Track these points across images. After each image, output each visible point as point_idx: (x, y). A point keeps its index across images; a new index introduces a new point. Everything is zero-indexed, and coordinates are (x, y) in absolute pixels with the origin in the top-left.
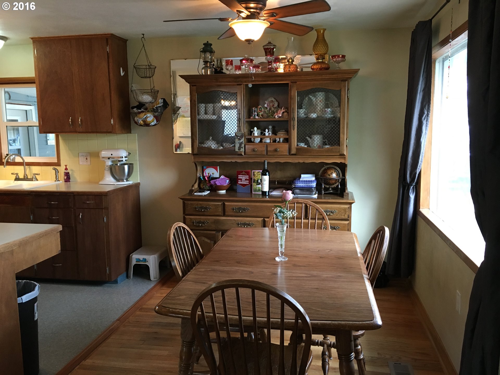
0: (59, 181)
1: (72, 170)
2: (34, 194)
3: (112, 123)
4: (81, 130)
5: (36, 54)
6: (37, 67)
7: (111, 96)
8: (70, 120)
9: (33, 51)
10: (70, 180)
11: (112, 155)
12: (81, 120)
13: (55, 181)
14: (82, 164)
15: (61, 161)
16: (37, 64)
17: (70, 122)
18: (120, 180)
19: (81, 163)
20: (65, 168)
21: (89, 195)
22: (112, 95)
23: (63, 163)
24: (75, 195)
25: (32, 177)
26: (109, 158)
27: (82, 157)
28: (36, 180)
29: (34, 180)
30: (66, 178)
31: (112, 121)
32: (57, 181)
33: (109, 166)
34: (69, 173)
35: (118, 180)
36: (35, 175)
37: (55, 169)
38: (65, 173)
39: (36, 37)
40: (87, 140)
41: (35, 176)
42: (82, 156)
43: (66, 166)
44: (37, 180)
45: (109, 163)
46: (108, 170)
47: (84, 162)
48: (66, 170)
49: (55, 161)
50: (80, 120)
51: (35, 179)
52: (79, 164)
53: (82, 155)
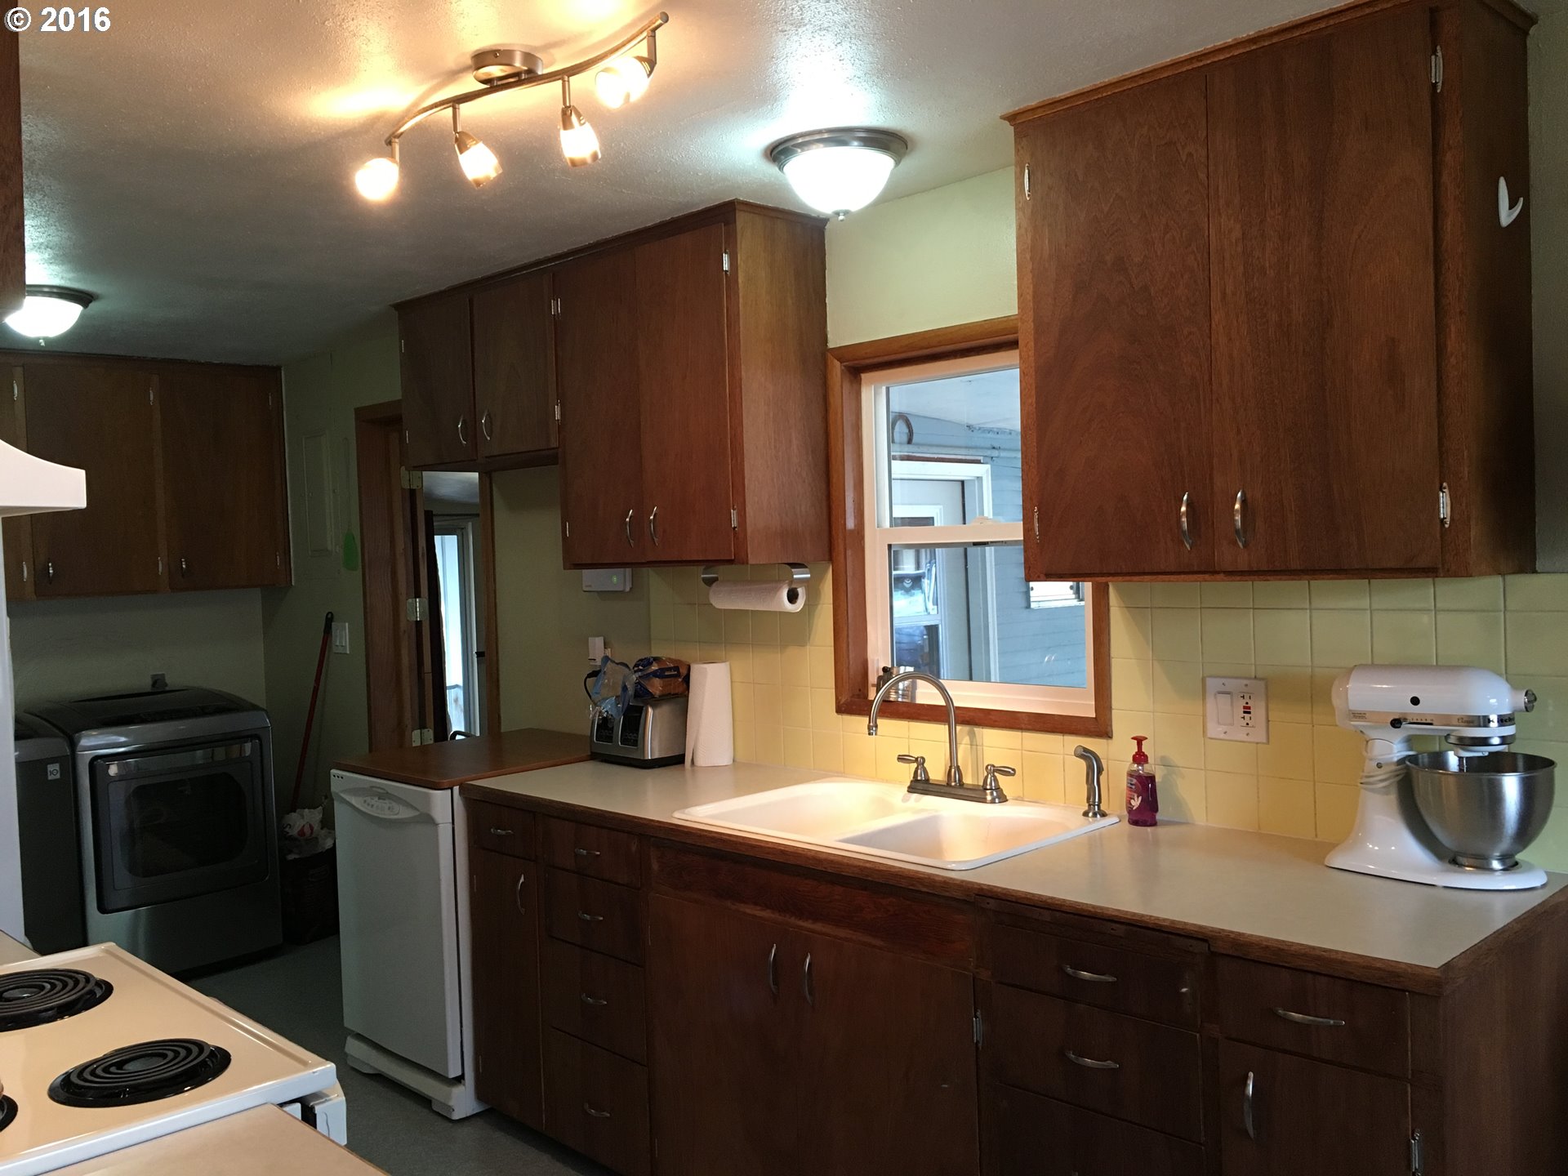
0: (1104, 815)
1: (1165, 763)
2: (993, 904)
3: (1445, 511)
4: (1243, 564)
5: (1027, 188)
6: (1028, 256)
7: (1440, 349)
8: (1183, 509)
9: (1016, 179)
10: (1159, 816)
11: (1415, 701)
12: (1244, 502)
13: (1086, 814)
14: (1222, 736)
15: (1114, 712)
16: (1029, 241)
17: (1184, 519)
18: (1464, 855)
19: (1215, 730)
20: (1136, 749)
21: (1312, 972)
22: (1453, 344)
23: (1124, 724)
24: (1213, 954)
25: (981, 783)
26: (1396, 723)
27: (1224, 700)
28: (997, 800)
29: (989, 798)
30: (1136, 803)
31: (1444, 499)
32: (1095, 815)
33: (1394, 768)
34: (1152, 779)
35: (1452, 859)
36: (996, 774)
37: (1086, 755)
38: (1135, 781)
39: (1033, 103)
40: (1254, 609)
41: (996, 780)
42: (1219, 693)
43: (1140, 741)
44: (1003, 799)
45: (1393, 748)
46: (1385, 791)
47: (1232, 724)
48: (1139, 764)
49: (1085, 708)
50: (1237, 506)
51: (995, 794)
52: (1204, 732)
53: (1223, 689)
